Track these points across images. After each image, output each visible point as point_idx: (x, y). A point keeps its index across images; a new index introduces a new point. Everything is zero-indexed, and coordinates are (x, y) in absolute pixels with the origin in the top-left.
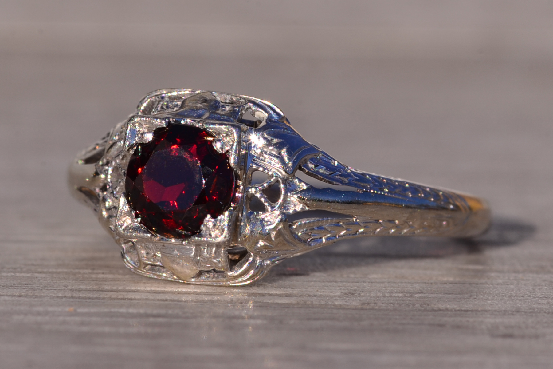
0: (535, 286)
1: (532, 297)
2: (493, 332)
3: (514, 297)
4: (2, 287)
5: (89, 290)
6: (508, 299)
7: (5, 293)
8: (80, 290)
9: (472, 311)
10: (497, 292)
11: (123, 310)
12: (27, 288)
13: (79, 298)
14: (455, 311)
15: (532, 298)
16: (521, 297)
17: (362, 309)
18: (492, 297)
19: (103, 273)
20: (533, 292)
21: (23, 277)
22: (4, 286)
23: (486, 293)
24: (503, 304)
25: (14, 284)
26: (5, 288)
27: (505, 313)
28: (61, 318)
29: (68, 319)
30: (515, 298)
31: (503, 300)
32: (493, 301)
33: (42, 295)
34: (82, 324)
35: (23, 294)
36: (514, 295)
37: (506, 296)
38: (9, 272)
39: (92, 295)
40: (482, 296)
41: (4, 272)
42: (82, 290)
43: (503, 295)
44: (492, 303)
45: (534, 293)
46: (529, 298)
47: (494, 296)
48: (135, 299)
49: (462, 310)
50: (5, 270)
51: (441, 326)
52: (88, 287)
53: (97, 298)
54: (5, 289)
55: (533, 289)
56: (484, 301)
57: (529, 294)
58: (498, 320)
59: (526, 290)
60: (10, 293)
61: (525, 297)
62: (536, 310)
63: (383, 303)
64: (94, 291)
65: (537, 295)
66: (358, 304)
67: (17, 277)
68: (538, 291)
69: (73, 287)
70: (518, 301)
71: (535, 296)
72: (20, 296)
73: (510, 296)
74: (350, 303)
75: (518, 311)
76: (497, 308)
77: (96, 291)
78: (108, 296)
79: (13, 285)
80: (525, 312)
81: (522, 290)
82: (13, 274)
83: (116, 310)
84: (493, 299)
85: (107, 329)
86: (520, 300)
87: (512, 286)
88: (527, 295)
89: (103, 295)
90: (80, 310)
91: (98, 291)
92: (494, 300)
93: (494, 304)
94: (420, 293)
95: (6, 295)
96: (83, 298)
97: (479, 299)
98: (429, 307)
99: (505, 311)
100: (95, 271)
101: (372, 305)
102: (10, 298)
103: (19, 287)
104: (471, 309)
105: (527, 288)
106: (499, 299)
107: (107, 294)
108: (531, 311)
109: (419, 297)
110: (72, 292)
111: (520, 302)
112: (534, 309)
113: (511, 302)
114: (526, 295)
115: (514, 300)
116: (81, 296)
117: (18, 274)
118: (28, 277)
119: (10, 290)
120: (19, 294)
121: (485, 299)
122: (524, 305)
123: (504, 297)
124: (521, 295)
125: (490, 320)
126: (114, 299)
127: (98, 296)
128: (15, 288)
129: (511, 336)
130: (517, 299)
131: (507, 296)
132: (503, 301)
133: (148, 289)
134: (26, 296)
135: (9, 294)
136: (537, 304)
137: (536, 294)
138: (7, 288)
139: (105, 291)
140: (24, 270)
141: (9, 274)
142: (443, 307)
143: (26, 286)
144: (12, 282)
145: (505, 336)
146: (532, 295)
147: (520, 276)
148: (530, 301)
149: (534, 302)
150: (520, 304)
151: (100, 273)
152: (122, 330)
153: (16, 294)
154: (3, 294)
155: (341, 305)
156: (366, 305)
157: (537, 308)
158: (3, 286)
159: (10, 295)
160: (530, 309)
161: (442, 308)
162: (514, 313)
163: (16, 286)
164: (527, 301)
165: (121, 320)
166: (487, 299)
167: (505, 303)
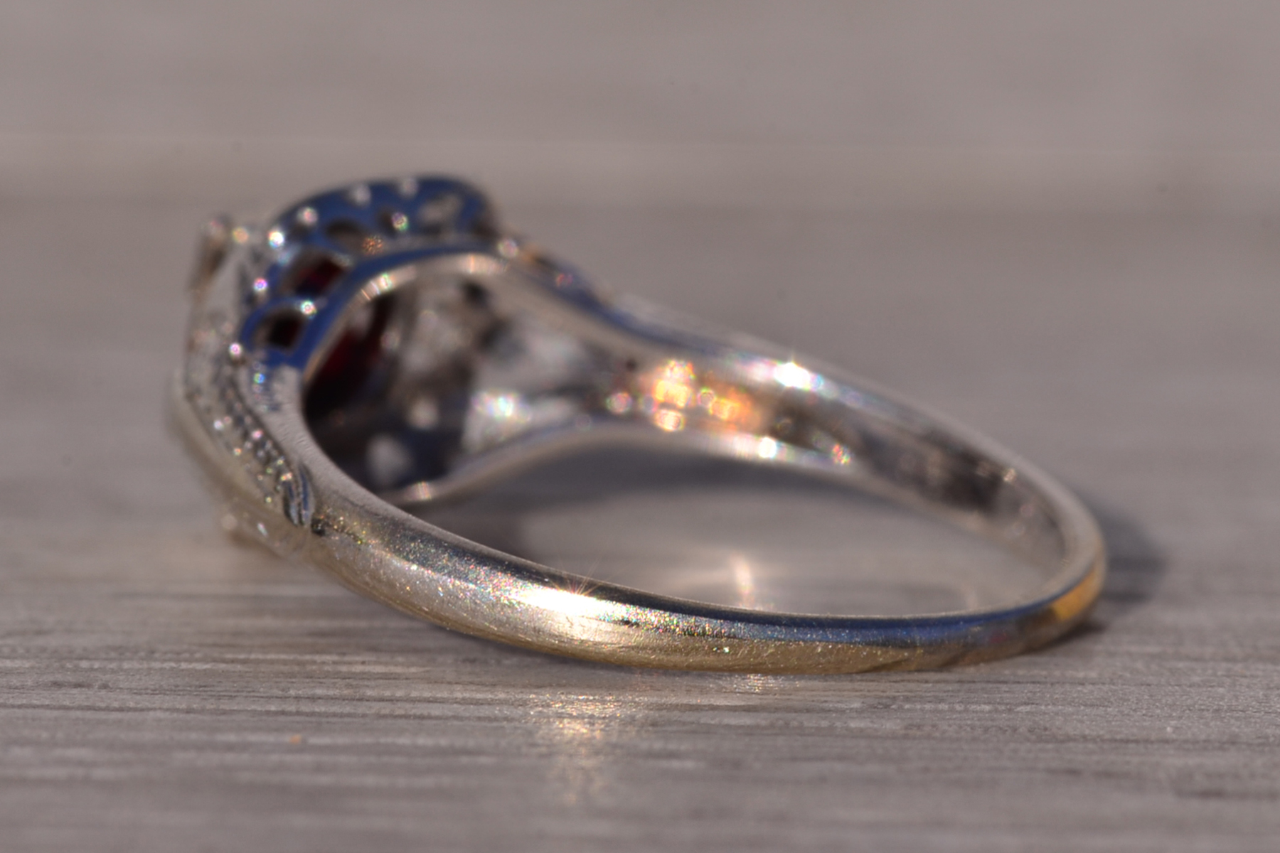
0: (1269, 688)
1: (1263, 713)
2: (1183, 786)
3: (1226, 711)
4: (152, 692)
5: (332, 699)
6: (1213, 717)
7: (157, 705)
8: (313, 699)
9: (1137, 742)
10: (1189, 702)
11: (404, 740)
12: (203, 693)
13: (313, 714)
14: (1103, 741)
15: (1263, 715)
16: (1241, 713)
17: (906, 737)
18: (1178, 712)
19: (363, 663)
20: (1265, 701)
21: (196, 670)
22: (155, 690)
23: (1166, 704)
24: (1202, 727)
25: (177, 686)
26: (157, 694)
27: (1205, 746)
28: (275, 758)
29: (289, 758)
30: (1228, 714)
31: (1202, 718)
32: (1181, 721)
33: (235, 708)
34: (319, 769)
35: (195, 706)
36: (1225, 707)
37: (1208, 710)
38: (165, 661)
39: (340, 708)
40: (1158, 711)
41: (156, 660)
42: (320, 698)
43: (1203, 707)
44: (1179, 725)
45: (1268, 705)
46: (1257, 714)
47: (1184, 711)
48: (430, 717)
49: (1116, 741)
50: (157, 655)
51: (1074, 773)
52: (331, 693)
53: (349, 715)
54: (157, 697)
55: (1266, 696)
56: (1163, 721)
57: (1256, 707)
58: (1192, 761)
59: (1251, 697)
60: (167, 704)
61: (1249, 712)
62: (1272, 739)
63: (950, 726)
64: (344, 700)
65: (1273, 708)
66: (898, 728)
67: (183, 670)
68: (1275, 699)
69: (300, 692)
70: (1233, 721)
71: (1270, 711)
72: (188, 711)
73: (1217, 711)
74: (882, 726)
75: (1233, 741)
76: (1189, 736)
77: (347, 699)
78: (373, 711)
79: (173, 688)
80: (1249, 745)
81: (1242, 698)
82: (173, 665)
83: (389, 740)
84: (1180, 718)
85: (370, 780)
86: (1237, 719)
87: (1221, 690)
88: (1253, 707)
89: (362, 708)
90: (315, 740)
91: (354, 700)
92: (1184, 718)
93: (1184, 726)
94: (1026, 704)
95: (160, 709)
96: (320, 714)
97: (1151, 716)
98: (1047, 733)
99: (1205, 741)
100: (347, 658)
101: (927, 729)
102: (167, 715)
103: (185, 693)
104: (1135, 738)
105: (1252, 693)
106: (1195, 716)
107: (371, 707)
108: (1260, 741)
109: (1027, 712)
110: (299, 701)
111: (1239, 723)
112: (1267, 737)
113: (1218, 723)
114: (1251, 709)
115: (1224, 718)
116: (317, 710)
117: (184, 665)
118: (205, 670)
119: (167, 698)
120: (185, 707)
121: (1165, 717)
122: (1246, 730)
123: (1205, 713)
124: (1240, 708)
125: (1175, 761)
126: (385, 716)
127: (352, 711)
128: (179, 695)
129: (1218, 794)
130: (1232, 717)
131: (1211, 711)
132: (1202, 721)
133: (459, 695)
134: (202, 711)
135: (165, 707)
136: (1274, 727)
137: (1271, 706)
138: (160, 694)
139: (368, 700)
140: (198, 655)
141: (167, 665)
142: (1075, 733)
143: (201, 689)
144: (172, 681)
145: (1206, 794)
146: (1263, 709)
147: (1238, 667)
148: (1258, 720)
149: (1267, 724)
150: (1239, 727)
151: (356, 663)
152: (402, 782)
153: (181, 707)
154: (154, 706)
155: (862, 730)
156: (915, 728)
157: (1274, 736)
158: (152, 690)
159: (167, 710)
160: (1259, 738)
161: (1075, 735)
162: (1226, 746)
163: (179, 690)
164: (1253, 720)
165: (399, 760)
166: (1170, 716)
167: (1207, 724)
